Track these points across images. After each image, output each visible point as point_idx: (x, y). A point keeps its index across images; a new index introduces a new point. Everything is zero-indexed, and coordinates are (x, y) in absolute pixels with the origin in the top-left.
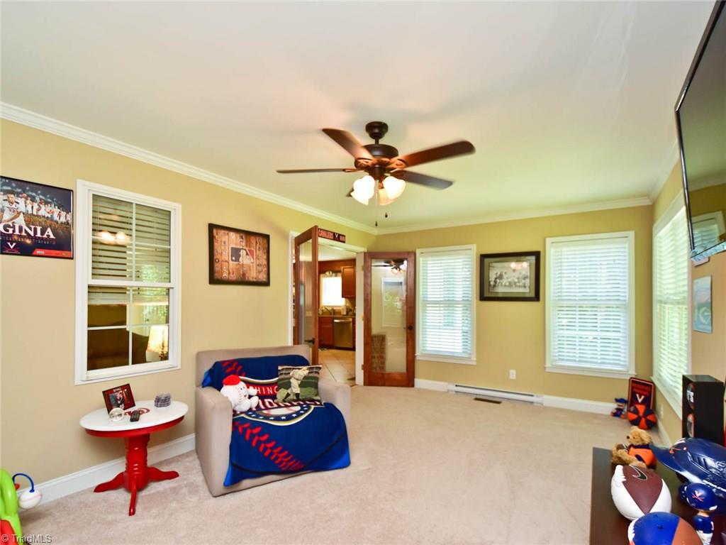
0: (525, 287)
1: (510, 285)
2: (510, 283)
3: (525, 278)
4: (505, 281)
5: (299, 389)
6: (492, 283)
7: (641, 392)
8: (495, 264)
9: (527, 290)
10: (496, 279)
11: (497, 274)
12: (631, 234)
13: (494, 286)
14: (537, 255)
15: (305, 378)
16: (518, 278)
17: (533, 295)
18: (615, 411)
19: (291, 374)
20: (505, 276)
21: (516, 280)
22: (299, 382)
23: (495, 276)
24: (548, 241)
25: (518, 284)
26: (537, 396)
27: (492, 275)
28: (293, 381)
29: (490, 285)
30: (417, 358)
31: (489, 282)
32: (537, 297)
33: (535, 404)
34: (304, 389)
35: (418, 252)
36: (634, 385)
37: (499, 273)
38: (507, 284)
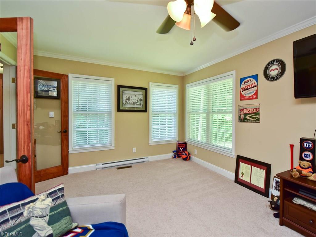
0: (141, 105)
1: (134, 103)
2: (133, 103)
3: (141, 100)
4: (131, 102)
5: (50, 228)
6: (124, 102)
7: (182, 147)
8: (125, 92)
9: (141, 107)
10: (126, 100)
11: (127, 97)
12: (177, 86)
13: (125, 104)
14: (146, 89)
15: (52, 209)
16: (137, 100)
17: (144, 109)
18: (174, 156)
19: (25, 214)
20: (131, 99)
21: (137, 101)
22: (47, 218)
23: (126, 98)
24: (151, 83)
25: (137, 103)
26: (146, 158)
27: (124, 98)
28: (33, 222)
29: (123, 103)
30: (70, 153)
31: (123, 101)
32: (145, 110)
33: (145, 162)
34: (57, 225)
35: (70, 76)
36: (179, 144)
37: (128, 97)
38: (132, 103)
